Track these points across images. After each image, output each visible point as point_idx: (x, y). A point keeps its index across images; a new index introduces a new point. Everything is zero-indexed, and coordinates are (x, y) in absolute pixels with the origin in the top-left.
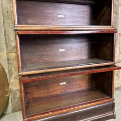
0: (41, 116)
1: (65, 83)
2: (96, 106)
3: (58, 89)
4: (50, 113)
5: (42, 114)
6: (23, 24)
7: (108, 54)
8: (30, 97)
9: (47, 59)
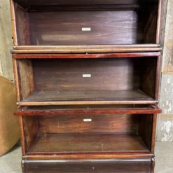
0: (43, 156)
1: (90, 120)
2: (121, 160)
3: (80, 127)
4: (55, 156)
5: (45, 154)
6: (36, 45)
7: (151, 87)
8: (45, 131)
9: (66, 86)
